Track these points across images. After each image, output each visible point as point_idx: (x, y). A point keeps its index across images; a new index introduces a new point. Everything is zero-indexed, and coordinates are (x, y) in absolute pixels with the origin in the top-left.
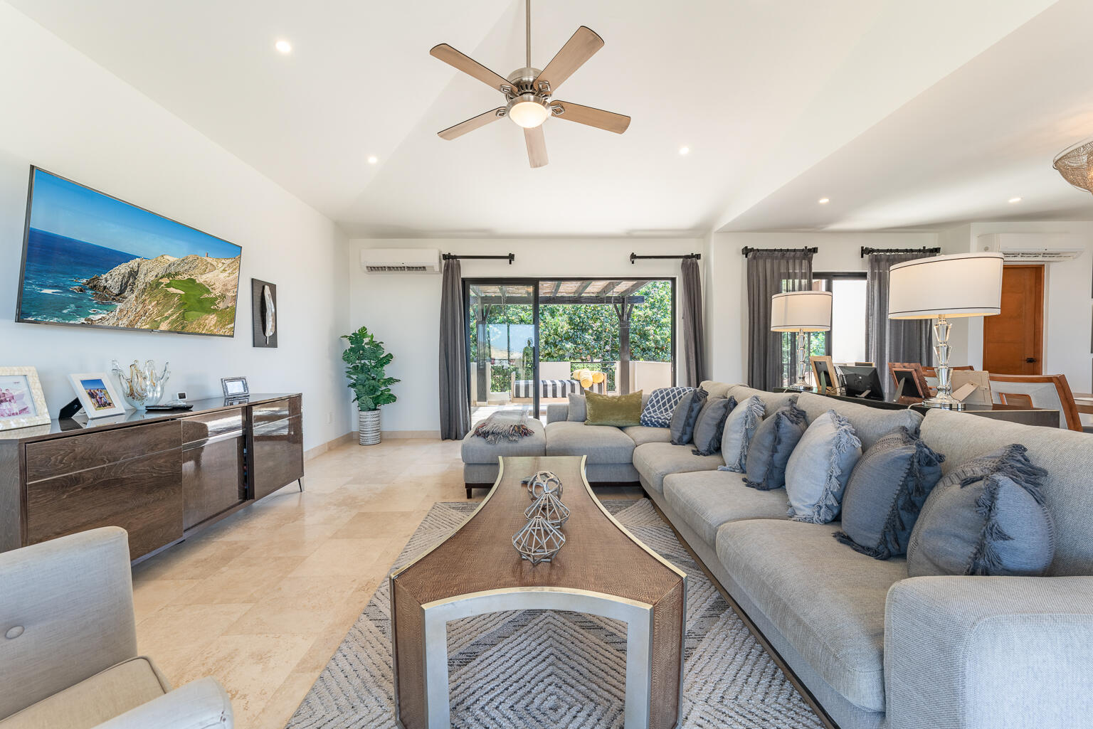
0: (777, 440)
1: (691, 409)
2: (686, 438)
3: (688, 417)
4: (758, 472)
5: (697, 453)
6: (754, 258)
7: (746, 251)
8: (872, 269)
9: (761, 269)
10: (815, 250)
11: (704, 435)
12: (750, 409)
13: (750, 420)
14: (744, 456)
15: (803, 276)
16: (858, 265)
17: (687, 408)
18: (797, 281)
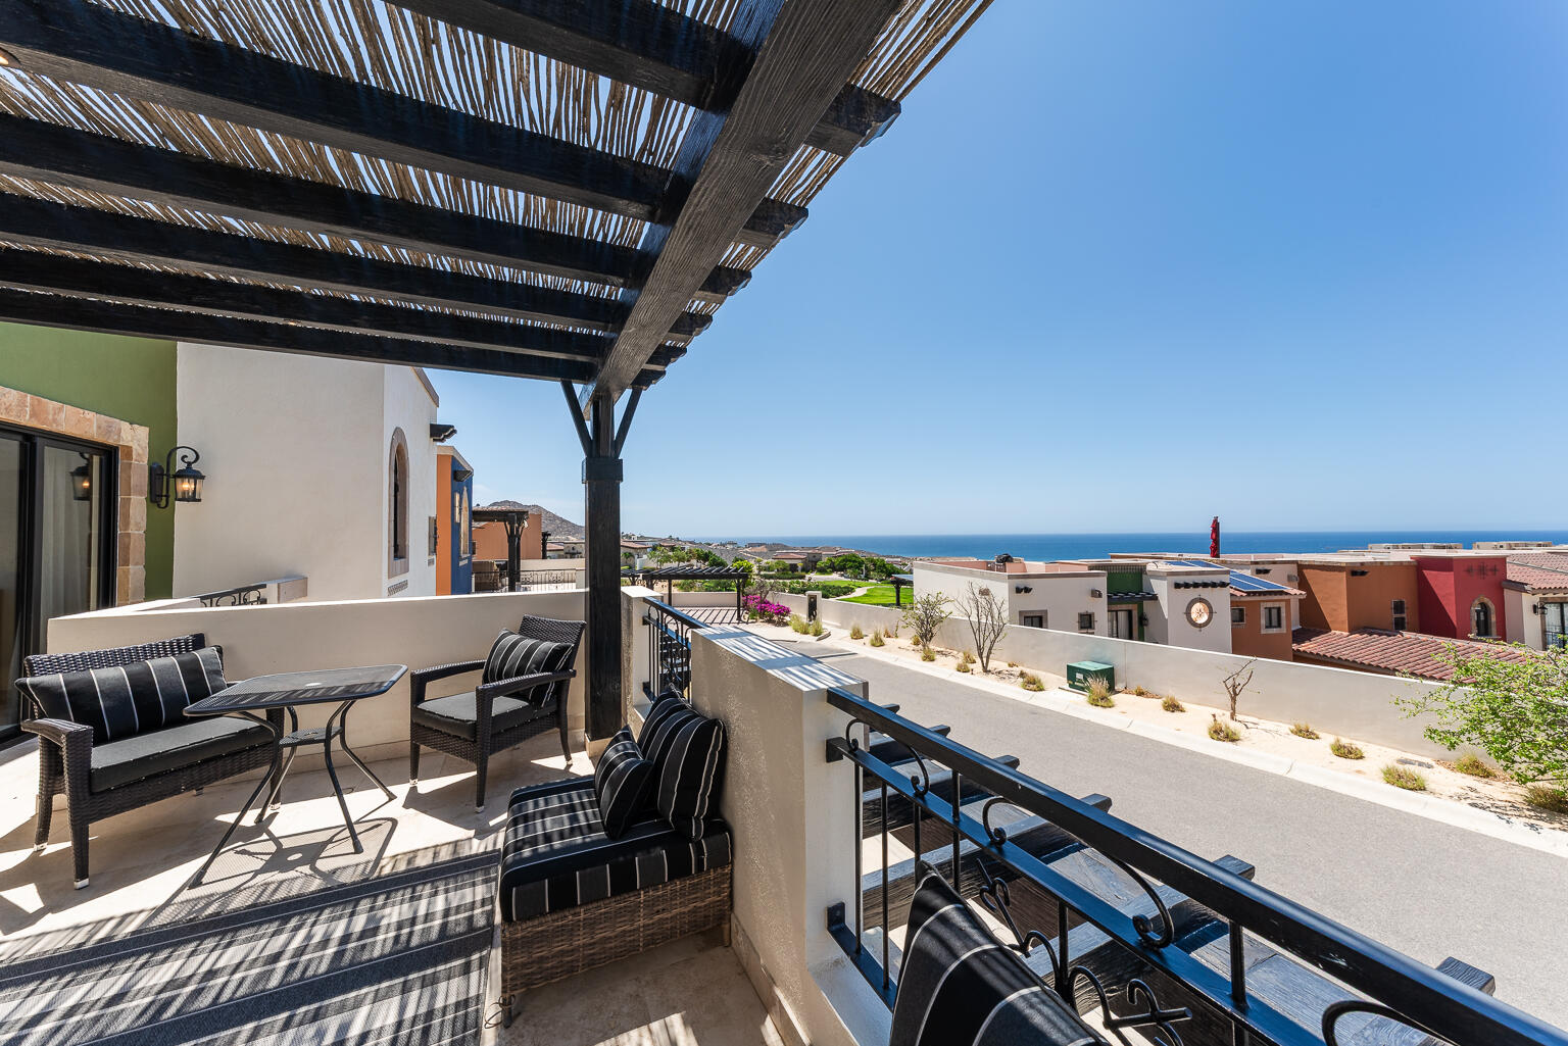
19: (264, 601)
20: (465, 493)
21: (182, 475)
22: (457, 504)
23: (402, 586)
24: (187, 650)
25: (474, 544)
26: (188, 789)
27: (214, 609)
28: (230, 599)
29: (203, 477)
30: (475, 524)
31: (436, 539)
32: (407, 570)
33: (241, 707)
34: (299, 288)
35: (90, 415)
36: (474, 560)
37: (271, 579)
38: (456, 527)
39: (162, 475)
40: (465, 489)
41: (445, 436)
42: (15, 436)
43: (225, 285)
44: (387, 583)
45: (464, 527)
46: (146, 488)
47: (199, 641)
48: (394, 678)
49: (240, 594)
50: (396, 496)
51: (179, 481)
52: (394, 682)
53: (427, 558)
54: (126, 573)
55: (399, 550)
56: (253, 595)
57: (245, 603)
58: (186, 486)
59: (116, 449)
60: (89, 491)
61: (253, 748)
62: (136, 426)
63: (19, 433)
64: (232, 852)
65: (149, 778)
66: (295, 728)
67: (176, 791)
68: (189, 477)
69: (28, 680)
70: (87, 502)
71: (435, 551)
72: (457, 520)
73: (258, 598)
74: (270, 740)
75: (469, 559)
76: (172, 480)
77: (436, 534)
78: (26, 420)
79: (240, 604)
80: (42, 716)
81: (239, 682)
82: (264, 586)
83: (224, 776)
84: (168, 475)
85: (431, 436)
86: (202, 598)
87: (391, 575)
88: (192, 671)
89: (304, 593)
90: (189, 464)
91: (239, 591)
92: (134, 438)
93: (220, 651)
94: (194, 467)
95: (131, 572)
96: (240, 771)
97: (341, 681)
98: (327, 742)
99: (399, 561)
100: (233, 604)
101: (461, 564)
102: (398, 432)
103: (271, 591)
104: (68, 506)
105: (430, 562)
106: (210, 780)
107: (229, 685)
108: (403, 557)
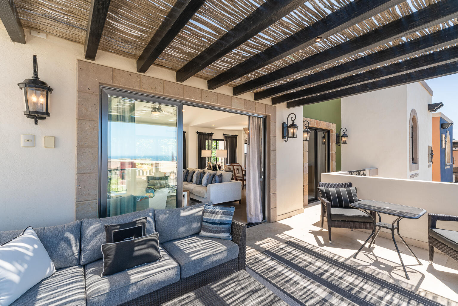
0: (201, 177)
1: (186, 174)
2: (185, 180)
3: (186, 176)
4: (198, 182)
5: (188, 182)
6: (199, 134)
7: (197, 132)
8: (225, 139)
9: (201, 138)
10: (213, 134)
11: (189, 179)
12: (197, 172)
13: (197, 174)
14: (196, 181)
15: (211, 140)
16: (223, 138)
17: (185, 174)
18: (209, 141)
19: (365, 175)
20: (448, 134)
21: (343, 136)
22: (444, 139)
23: (416, 175)
24: (348, 187)
25: (453, 158)
26: (350, 228)
27: (352, 176)
28: (356, 173)
29: (348, 136)
30: (454, 149)
31: (432, 156)
32: (418, 169)
33: (363, 208)
34: (379, 67)
35: (325, 123)
36: (454, 166)
37: (367, 168)
38: (443, 151)
39: (339, 136)
40: (448, 132)
41: (437, 108)
42: (313, 130)
43: (357, 75)
44: (410, 173)
45: (448, 150)
46: (335, 140)
47: (350, 185)
48: (421, 214)
49: (358, 172)
50: (412, 138)
51: (342, 138)
52: (421, 216)
53: (427, 164)
54: (332, 163)
55: (414, 160)
56: (362, 173)
57: (360, 175)
58: (344, 139)
59: (330, 130)
60: (325, 142)
61: (366, 222)
62: (333, 124)
63: (314, 129)
64: (363, 253)
65: (342, 221)
66: (380, 221)
67: (347, 227)
68: (344, 136)
69: (319, 188)
70: (325, 145)
71: (432, 161)
72: (444, 146)
73: (363, 174)
74: (372, 222)
75: (451, 166)
76: (341, 138)
77: (432, 153)
78: (315, 126)
79: (358, 175)
80: (321, 197)
81: (362, 200)
82: (365, 170)
83: (359, 228)
84: (340, 136)
85: (429, 110)
86: (350, 172)
87: (411, 170)
88: (349, 193)
89: (377, 174)
90: (344, 133)
91: (358, 171)
92: (333, 127)
93: (356, 189)
94: (346, 133)
95: (333, 164)
96: (363, 228)
97: (398, 209)
98: (392, 229)
99: (414, 165)
100: (357, 175)
101: (446, 168)
102: (413, 111)
103: (367, 172)
104: (322, 146)
105: (429, 166)
106: (356, 228)
107: (359, 200)
108: (416, 163)
